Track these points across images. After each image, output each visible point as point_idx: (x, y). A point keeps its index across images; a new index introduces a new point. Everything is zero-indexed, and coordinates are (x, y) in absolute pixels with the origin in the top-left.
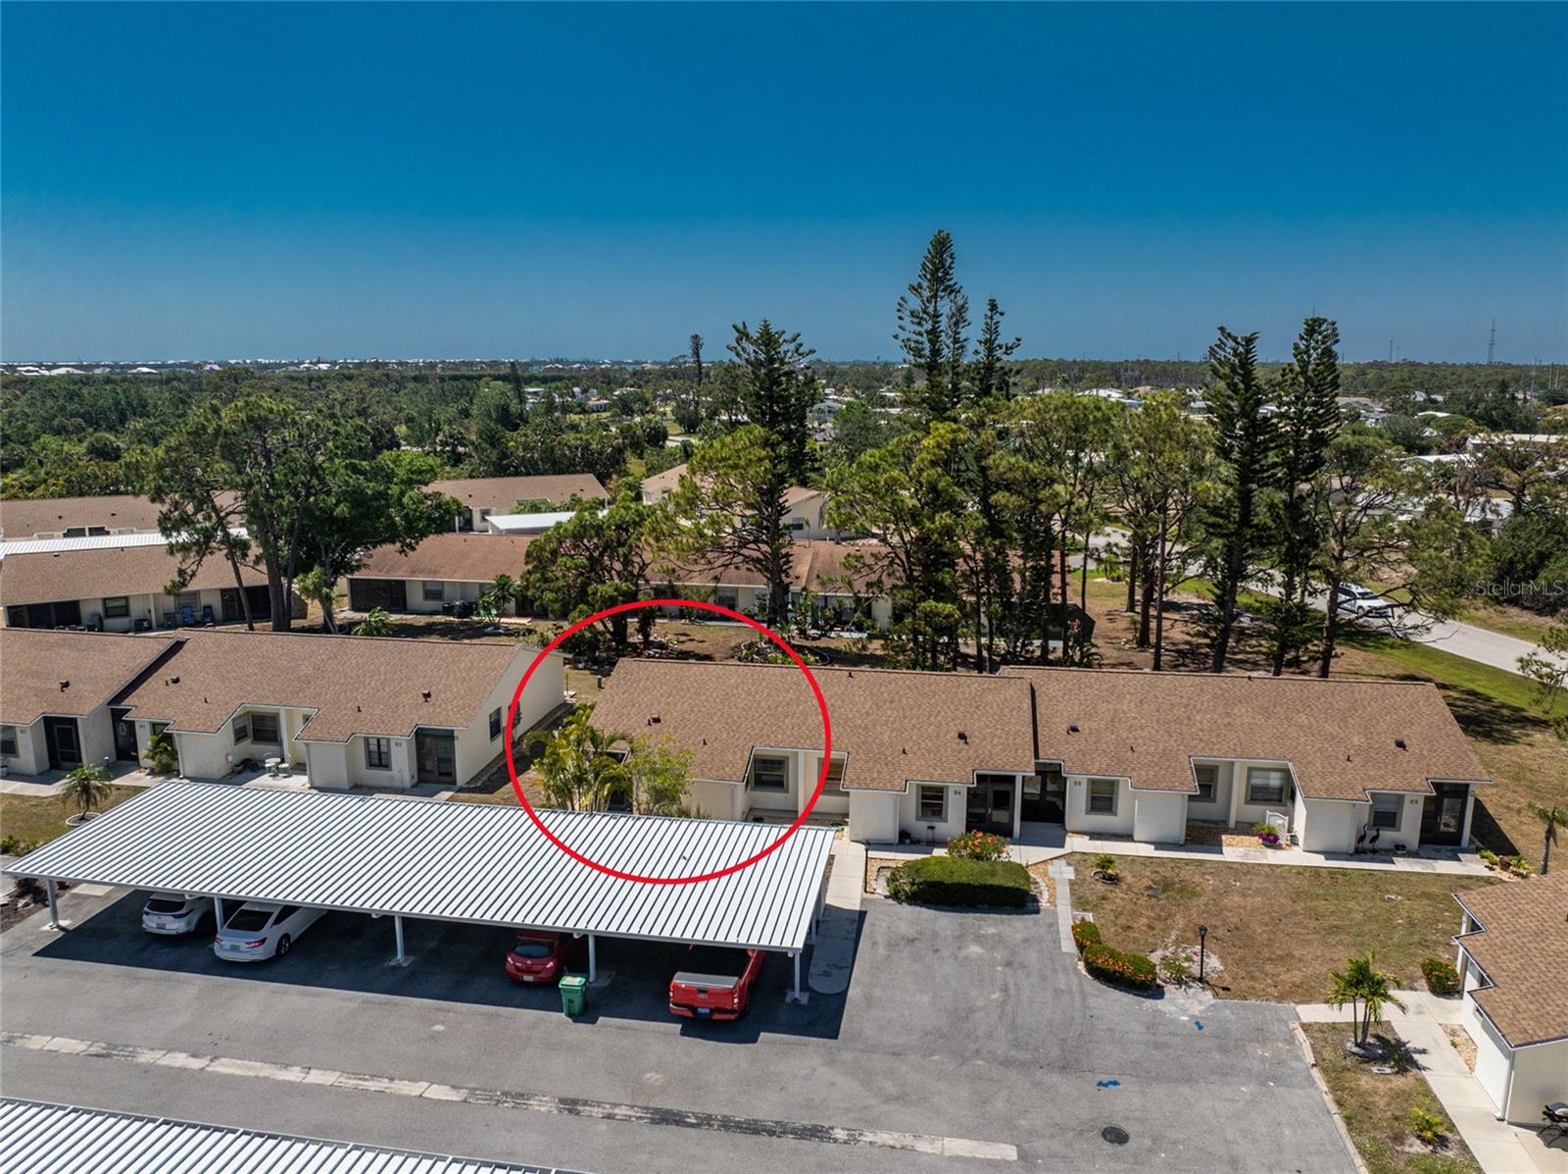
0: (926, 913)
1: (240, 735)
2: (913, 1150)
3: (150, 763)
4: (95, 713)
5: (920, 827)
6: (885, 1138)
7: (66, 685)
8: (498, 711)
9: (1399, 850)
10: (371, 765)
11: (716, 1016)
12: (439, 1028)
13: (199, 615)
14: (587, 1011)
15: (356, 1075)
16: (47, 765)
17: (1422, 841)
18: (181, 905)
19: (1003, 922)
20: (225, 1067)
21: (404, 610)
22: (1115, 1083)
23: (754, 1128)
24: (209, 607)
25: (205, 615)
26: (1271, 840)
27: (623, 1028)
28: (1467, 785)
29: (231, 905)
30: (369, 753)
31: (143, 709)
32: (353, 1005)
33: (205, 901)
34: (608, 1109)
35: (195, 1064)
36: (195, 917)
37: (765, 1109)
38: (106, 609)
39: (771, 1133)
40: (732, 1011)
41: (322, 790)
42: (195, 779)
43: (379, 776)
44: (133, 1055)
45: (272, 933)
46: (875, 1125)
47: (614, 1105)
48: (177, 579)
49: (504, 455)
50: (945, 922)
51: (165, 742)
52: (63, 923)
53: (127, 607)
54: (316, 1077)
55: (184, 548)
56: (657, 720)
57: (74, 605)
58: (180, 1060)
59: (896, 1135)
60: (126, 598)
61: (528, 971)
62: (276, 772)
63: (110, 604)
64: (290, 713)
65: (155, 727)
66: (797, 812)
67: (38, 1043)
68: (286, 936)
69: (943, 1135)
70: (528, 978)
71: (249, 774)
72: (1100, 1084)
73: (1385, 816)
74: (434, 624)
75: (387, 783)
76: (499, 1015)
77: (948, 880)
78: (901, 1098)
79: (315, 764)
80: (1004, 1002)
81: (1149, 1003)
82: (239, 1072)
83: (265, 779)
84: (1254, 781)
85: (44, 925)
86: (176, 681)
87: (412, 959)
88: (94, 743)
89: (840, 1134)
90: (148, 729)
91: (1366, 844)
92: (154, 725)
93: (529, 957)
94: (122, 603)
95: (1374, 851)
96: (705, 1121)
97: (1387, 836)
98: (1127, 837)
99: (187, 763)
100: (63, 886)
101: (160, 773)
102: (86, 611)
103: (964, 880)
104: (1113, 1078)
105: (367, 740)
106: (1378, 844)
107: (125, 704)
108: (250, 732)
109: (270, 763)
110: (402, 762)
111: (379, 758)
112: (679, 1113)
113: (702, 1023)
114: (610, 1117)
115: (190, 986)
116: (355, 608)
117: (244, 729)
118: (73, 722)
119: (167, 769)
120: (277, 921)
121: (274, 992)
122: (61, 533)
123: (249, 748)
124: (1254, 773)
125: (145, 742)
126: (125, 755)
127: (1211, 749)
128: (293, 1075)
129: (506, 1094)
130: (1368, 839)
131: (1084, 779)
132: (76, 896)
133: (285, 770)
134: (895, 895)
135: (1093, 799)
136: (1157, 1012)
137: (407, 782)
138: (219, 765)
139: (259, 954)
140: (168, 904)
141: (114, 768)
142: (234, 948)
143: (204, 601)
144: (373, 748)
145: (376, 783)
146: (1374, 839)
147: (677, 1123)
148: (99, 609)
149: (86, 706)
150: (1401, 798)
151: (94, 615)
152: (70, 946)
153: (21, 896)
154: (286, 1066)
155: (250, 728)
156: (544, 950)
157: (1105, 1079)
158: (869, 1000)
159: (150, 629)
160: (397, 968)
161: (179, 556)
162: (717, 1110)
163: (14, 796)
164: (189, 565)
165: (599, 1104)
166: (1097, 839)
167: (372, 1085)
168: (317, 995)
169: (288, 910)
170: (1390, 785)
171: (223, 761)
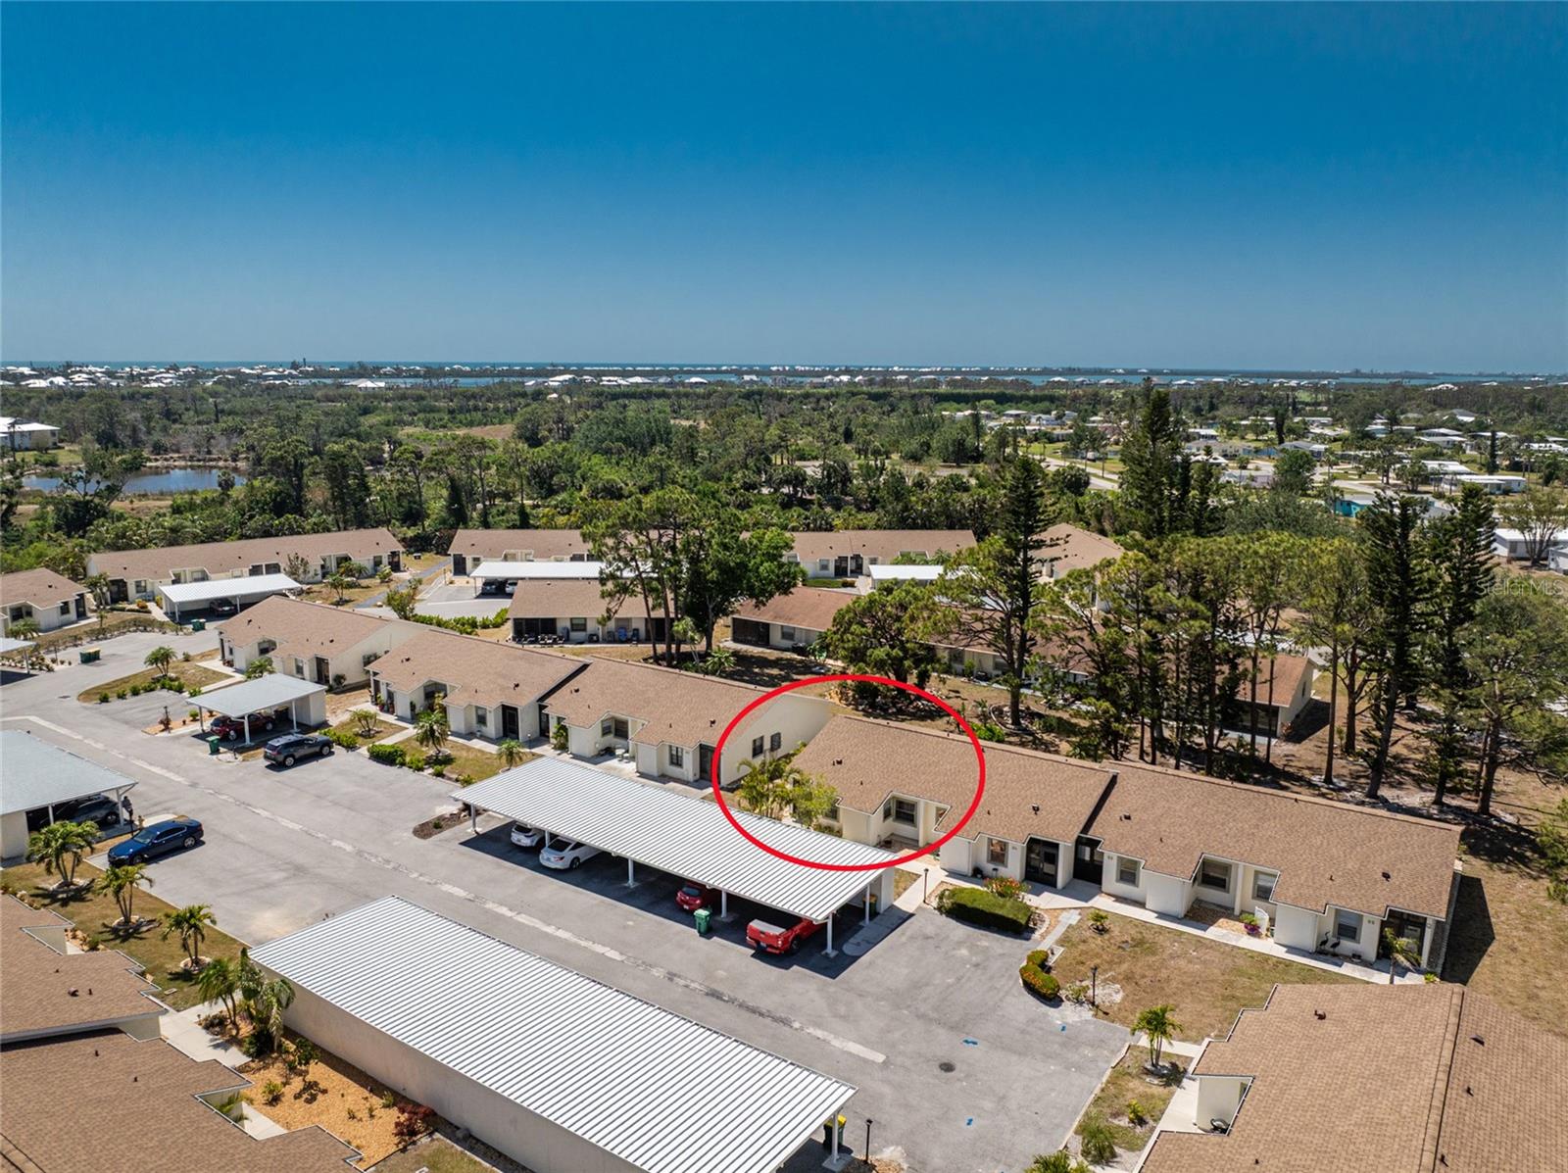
0: (953, 923)
1: (606, 731)
2: (829, 1043)
3: (553, 741)
4: (529, 706)
5: (988, 867)
6: (819, 1033)
7: (517, 685)
8: (762, 738)
9: (1356, 958)
10: (672, 763)
11: (769, 950)
12: (631, 923)
13: (630, 634)
14: (708, 932)
15: (579, 936)
16: (501, 734)
17: (1379, 957)
18: (530, 830)
19: (998, 940)
20: (522, 919)
21: (766, 644)
22: (975, 1043)
23: (754, 1011)
24: (637, 630)
25: (634, 635)
26: (1253, 930)
27: (722, 945)
28: (1426, 919)
29: (553, 836)
30: (671, 755)
31: (555, 707)
32: (595, 902)
33: (541, 831)
34: (688, 982)
35: (509, 914)
36: (536, 839)
37: (766, 1003)
38: (572, 625)
39: (761, 1014)
40: (777, 948)
41: (643, 775)
42: (576, 757)
43: (674, 771)
44: (484, 903)
45: (569, 855)
46: (818, 1025)
47: (692, 981)
48: (606, 615)
49: (906, 509)
50: (959, 930)
51: (563, 730)
52: (478, 830)
53: (585, 625)
54: (561, 934)
55: (611, 595)
56: (840, 763)
57: (553, 621)
58: (504, 911)
59: (826, 1033)
60: (585, 619)
61: (687, 903)
62: (622, 758)
63: (574, 622)
64: (634, 722)
65: (559, 719)
66: (917, 841)
67: (447, 888)
68: (577, 858)
69: (850, 1040)
70: (686, 907)
71: (606, 756)
72: (966, 1041)
73: (1348, 929)
74: (782, 659)
75: (680, 777)
76: (663, 924)
77: (969, 905)
78: (844, 1018)
79: (640, 756)
80: (952, 986)
81: (1044, 1008)
82: (526, 922)
83: (614, 763)
84: (1260, 883)
85: (468, 829)
86: (577, 691)
87: (637, 884)
88: (527, 725)
89: (796, 1025)
90: (555, 720)
91: (1327, 947)
92: (559, 718)
93: (688, 895)
94: (583, 622)
95: (1335, 955)
96: (732, 1001)
97: (1347, 945)
98: (1141, 904)
99: (573, 746)
100: (485, 810)
101: (559, 749)
102: (560, 625)
103: (981, 907)
104: (975, 1040)
105: (671, 747)
106: (1337, 950)
107: (546, 702)
108: (613, 730)
109: (619, 752)
110: (690, 767)
111: (676, 761)
112: (722, 994)
113: (765, 953)
114: (687, 986)
115: (524, 874)
116: (735, 640)
117: (609, 727)
118: (516, 709)
119: (563, 747)
120: (573, 849)
121: (561, 887)
122: (569, 557)
123: (611, 739)
124: (1261, 876)
125: (553, 728)
126: (543, 735)
127: (1224, 851)
128: (550, 930)
129: (643, 963)
130: (1329, 944)
131: (1115, 855)
132: (489, 816)
133: (627, 758)
134: (939, 909)
135: (1122, 872)
136: (1045, 1015)
137: (691, 778)
138: (589, 751)
139: (559, 865)
140: (523, 829)
141: (532, 743)
142: (548, 859)
143: (634, 625)
144: (674, 753)
145: (675, 776)
146: (1335, 945)
147: (718, 998)
148: (568, 625)
149: (524, 702)
150: (1361, 917)
151: (564, 628)
152: (478, 843)
153: (464, 810)
154: (549, 925)
155: (613, 727)
156: (696, 892)
157: (970, 1039)
158: (871, 963)
159: (597, 642)
160: (629, 887)
161: (607, 599)
162: (741, 997)
163: (480, 751)
164: (613, 605)
165: (686, 979)
166: (1121, 902)
167: (583, 943)
168: (581, 893)
169: (579, 845)
170: (1352, 904)
171: (592, 748)
